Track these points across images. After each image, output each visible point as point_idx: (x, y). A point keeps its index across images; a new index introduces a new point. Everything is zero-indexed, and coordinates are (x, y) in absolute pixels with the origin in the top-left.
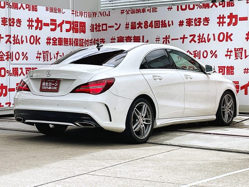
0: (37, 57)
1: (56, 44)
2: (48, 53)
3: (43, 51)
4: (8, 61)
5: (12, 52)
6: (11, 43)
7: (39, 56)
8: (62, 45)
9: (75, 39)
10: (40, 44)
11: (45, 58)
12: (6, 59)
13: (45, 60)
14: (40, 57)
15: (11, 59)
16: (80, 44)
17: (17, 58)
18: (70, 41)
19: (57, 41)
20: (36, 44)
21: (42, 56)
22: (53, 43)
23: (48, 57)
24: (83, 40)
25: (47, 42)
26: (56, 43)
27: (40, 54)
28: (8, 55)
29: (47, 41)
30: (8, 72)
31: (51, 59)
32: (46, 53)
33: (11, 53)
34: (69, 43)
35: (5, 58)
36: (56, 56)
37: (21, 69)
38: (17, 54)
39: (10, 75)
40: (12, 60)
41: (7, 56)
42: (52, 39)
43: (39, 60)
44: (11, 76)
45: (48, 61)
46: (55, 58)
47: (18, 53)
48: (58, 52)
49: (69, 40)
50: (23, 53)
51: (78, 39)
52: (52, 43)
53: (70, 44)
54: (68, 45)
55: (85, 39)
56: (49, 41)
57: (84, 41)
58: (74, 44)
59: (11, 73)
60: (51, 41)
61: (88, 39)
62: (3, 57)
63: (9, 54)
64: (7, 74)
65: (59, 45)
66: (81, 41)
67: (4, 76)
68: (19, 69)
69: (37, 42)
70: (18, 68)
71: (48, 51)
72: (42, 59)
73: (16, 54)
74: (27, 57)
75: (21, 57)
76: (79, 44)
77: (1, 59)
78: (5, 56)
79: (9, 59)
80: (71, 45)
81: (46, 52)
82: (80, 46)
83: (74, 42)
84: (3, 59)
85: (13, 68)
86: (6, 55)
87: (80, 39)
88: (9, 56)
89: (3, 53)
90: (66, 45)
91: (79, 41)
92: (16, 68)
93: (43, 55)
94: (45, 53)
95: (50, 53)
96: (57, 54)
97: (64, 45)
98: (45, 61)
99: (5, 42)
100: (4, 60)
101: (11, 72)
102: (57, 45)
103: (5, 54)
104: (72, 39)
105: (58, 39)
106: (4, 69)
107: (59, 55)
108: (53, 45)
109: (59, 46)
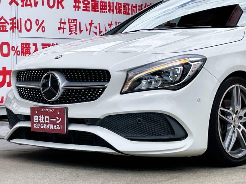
0: (60, 28)
1: (88, 9)
2: (76, 23)
3: (69, 20)
4: (13, 32)
5: (20, 19)
6: (17, 4)
7: (62, 26)
8: (98, 11)
9: (117, 3)
10: (63, 8)
11: (71, 30)
12: (10, 29)
13: (73, 32)
14: (63, 28)
15: (18, 29)
16: (124, 12)
17: (28, 28)
18: (110, 6)
19: (90, 5)
20: (58, 7)
21: (67, 26)
22: (84, 7)
23: (76, 29)
24: (128, 5)
25: (74, 6)
26: (89, 7)
27: (65, 23)
28: (13, 23)
29: (74, 4)
30: (13, 49)
31: (81, 31)
32: (74, 22)
33: (18, 20)
34: (108, 8)
35: (8, 27)
36: (88, 27)
37: (35, 45)
38: (28, 23)
39: (18, 53)
40: (20, 31)
41: (11, 25)
42: (82, 2)
43: (63, 33)
44: (19, 55)
45: (76, 34)
46: (87, 30)
47: (29, 20)
48: (92, 21)
49: (108, 5)
50: (37, 20)
51: (121, 4)
52: (82, 8)
53: (110, 10)
54: (107, 12)
55: (132, 5)
56: (77, 4)
57: (130, 7)
58: (115, 11)
59: (19, 51)
60: (80, 5)
61: (136, 5)
62: (5, 26)
63: (15, 21)
64: (12, 53)
65: (92, 11)
66: (125, 6)
67: (7, 55)
68: (31, 46)
69: (60, 5)
70: (29, 44)
71: (76, 20)
72: (67, 31)
73: (26, 22)
74: (43, 27)
75: (35, 27)
76: (122, 11)
77: (3, 29)
78: (8, 24)
79: (16, 30)
80: (111, 12)
81: (74, 20)
82: (124, 14)
83: (116, 7)
84: (6, 29)
85: (22, 44)
86: (11, 23)
87: (124, 4)
88: (15, 25)
89: (4, 19)
90: (103, 12)
91: (124, 6)
92: (26, 44)
93: (70, 25)
94: (71, 22)
95: (80, 23)
96: (91, 24)
97: (101, 12)
98: (71, 34)
99: (9, 2)
100: (7, 31)
101: (19, 49)
102: (89, 11)
103: (9, 22)
104: (113, 2)
105: (91, 3)
106: (7, 44)
107: (93, 25)
108: (83, 10)
109: (94, 12)
